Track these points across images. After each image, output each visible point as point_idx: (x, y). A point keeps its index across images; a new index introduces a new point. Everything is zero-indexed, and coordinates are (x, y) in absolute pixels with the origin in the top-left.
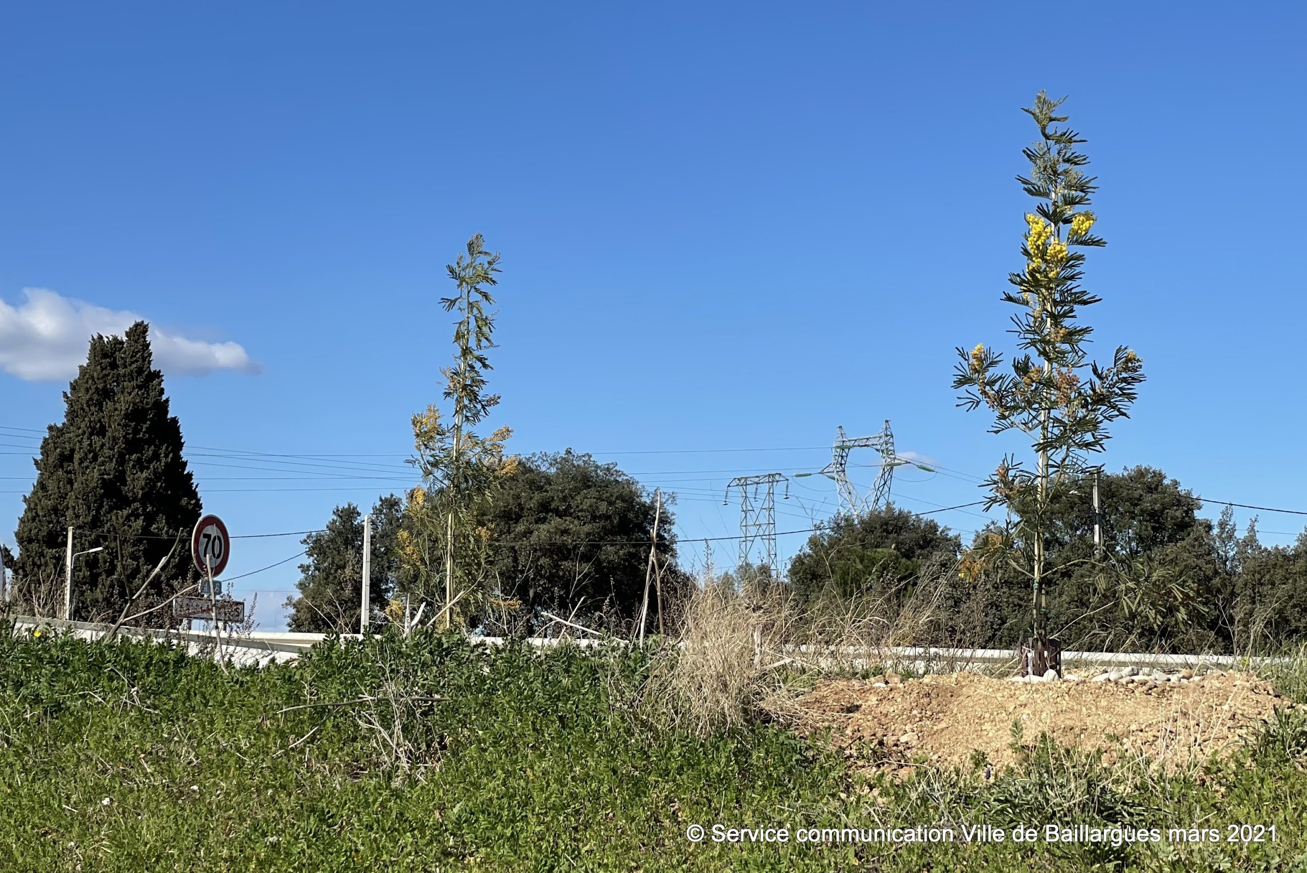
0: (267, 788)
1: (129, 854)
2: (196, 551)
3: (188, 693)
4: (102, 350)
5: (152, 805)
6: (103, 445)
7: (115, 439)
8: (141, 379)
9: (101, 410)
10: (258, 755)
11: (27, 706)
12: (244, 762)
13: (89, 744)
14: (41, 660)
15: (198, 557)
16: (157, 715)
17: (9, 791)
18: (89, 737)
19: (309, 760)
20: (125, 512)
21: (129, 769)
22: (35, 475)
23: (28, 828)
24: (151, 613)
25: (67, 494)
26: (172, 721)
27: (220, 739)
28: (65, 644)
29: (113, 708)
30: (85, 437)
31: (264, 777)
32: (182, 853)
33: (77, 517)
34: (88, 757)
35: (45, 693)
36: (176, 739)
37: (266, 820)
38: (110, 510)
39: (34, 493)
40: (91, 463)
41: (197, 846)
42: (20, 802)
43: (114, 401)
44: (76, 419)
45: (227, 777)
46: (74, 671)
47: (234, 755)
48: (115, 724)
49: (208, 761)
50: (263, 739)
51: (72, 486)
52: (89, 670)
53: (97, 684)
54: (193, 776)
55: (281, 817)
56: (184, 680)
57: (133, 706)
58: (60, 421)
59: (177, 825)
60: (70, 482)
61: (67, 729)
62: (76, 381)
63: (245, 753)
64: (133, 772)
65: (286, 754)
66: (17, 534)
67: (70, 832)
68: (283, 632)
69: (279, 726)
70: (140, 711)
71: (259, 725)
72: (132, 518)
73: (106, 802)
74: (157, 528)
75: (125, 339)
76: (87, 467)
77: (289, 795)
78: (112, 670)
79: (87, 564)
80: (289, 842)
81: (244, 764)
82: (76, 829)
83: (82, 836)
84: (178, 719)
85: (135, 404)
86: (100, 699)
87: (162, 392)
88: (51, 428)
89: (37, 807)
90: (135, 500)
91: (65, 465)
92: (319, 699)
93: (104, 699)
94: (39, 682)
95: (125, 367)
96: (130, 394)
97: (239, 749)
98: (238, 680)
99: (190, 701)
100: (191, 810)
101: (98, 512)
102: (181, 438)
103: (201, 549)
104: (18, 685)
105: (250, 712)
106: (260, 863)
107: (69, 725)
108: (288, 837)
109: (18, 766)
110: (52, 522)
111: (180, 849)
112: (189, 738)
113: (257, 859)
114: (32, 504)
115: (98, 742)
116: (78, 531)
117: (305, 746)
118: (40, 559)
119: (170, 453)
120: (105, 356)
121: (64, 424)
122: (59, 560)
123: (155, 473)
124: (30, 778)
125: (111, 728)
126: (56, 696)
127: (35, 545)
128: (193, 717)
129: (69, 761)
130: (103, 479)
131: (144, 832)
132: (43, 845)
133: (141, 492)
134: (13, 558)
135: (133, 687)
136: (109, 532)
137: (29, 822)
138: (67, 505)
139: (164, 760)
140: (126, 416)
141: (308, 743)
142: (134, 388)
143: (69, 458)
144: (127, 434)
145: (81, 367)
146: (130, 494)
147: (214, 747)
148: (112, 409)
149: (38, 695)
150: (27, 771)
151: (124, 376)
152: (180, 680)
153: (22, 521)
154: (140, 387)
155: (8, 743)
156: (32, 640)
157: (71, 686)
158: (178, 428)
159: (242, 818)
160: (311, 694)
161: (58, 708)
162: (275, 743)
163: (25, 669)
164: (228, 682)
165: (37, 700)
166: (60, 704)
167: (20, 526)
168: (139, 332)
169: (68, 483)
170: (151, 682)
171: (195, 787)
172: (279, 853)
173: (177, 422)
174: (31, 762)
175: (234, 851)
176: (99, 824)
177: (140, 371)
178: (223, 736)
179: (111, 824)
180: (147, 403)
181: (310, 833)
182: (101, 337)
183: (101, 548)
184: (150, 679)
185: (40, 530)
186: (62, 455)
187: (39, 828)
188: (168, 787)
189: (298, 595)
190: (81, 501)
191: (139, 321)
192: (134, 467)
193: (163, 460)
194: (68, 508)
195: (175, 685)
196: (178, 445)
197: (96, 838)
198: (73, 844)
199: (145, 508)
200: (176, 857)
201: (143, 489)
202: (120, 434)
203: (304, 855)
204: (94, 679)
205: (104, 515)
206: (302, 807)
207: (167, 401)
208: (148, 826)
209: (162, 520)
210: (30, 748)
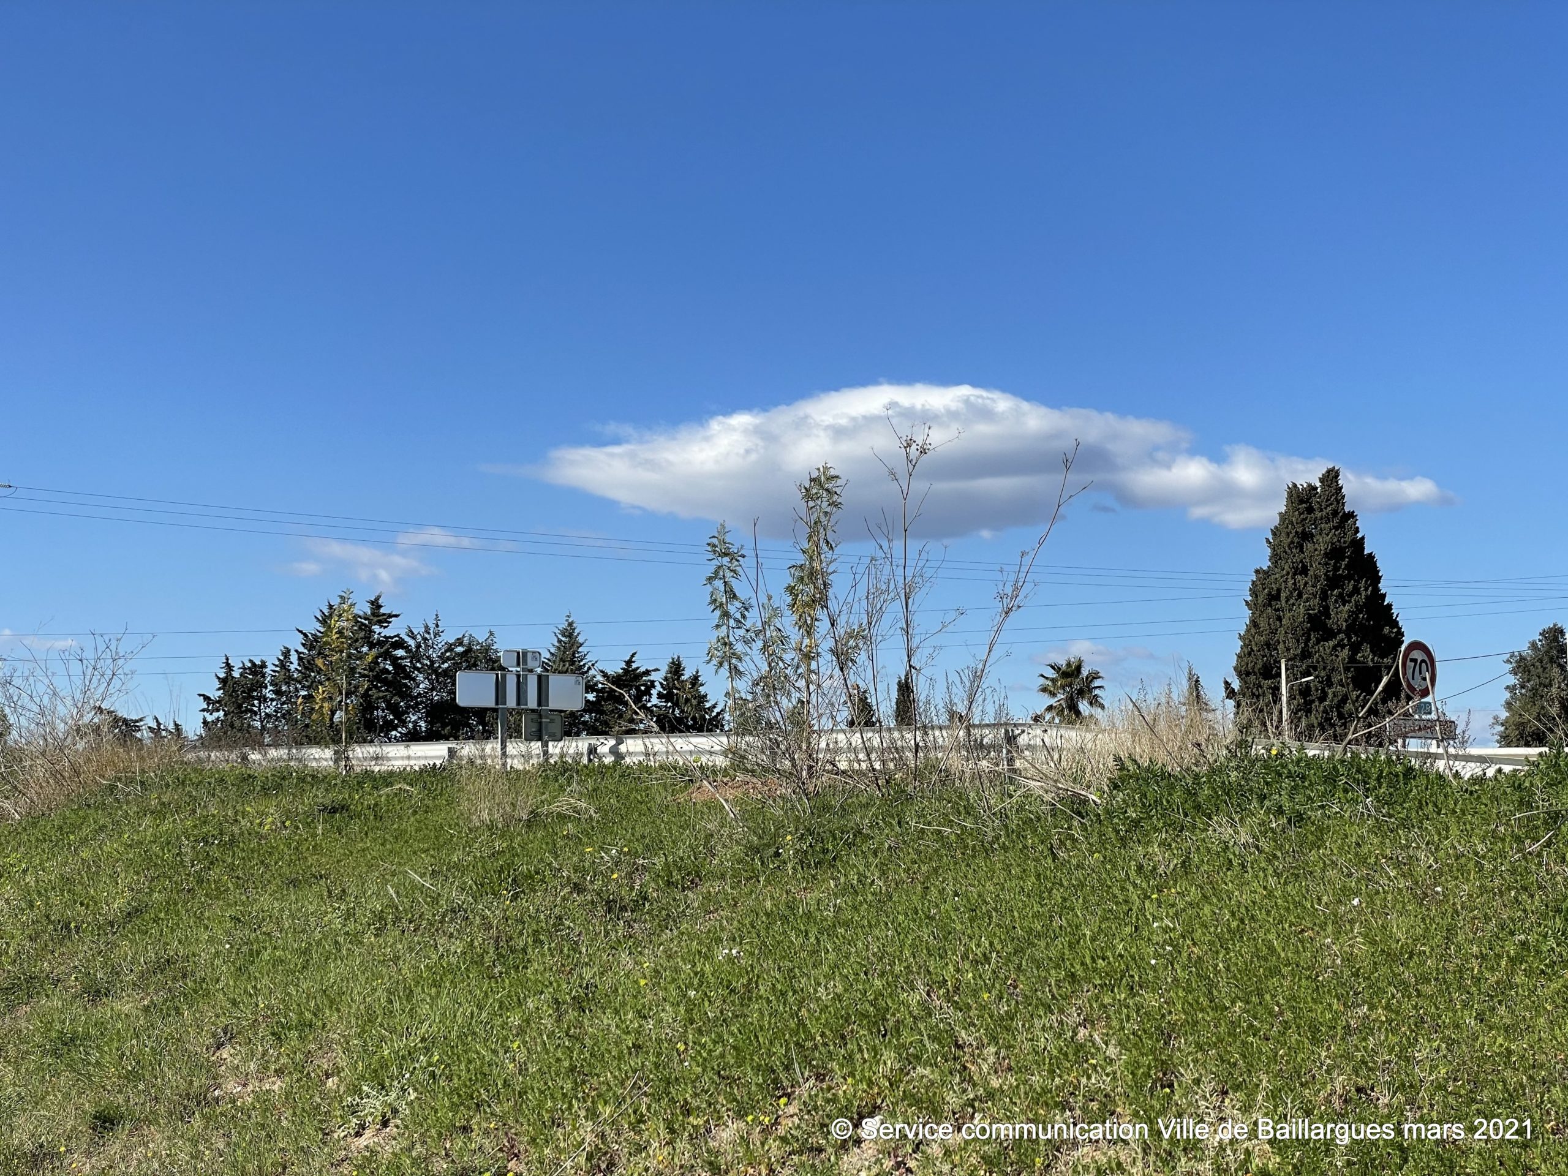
0: (1510, 890)
1: (1383, 951)
2: (1404, 674)
3: (1420, 802)
4: (1298, 497)
5: (1399, 906)
6: (1306, 583)
7: (1316, 577)
8: (1336, 520)
9: (1302, 551)
10: (1496, 859)
11: (1271, 816)
12: (1483, 866)
13: (1332, 851)
14: (1280, 775)
15: (1408, 682)
16: (1394, 823)
17: (1265, 893)
18: (1331, 844)
19: (1547, 864)
20: (1331, 643)
21: (1372, 873)
22: (1245, 615)
23: (1286, 926)
24: (1370, 732)
25: (1277, 630)
26: (1408, 828)
27: (1457, 845)
28: (1299, 760)
29: (1351, 817)
30: (1289, 576)
31: (1504, 879)
32: (1433, 950)
33: (1288, 650)
34: (1333, 862)
35: (1287, 805)
36: (1413, 845)
37: (1513, 921)
38: (1318, 642)
39: (1248, 631)
40: (1296, 600)
41: (1447, 943)
42: (1276, 903)
43: (1313, 542)
44: (1279, 562)
45: (1468, 880)
46: (1311, 784)
47: (1472, 859)
48: (1356, 832)
49: (1448, 865)
50: (1499, 844)
51: (1281, 622)
52: (1325, 782)
53: (1333, 795)
54: (1435, 878)
55: (1527, 917)
56: (1415, 790)
57: (1369, 815)
58: (1266, 564)
59: (1425, 924)
60: (1279, 619)
61: (1310, 837)
62: (1276, 527)
63: (1484, 857)
64: (1377, 876)
65: (1525, 858)
66: (1235, 669)
67: (1325, 930)
68: (1493, 747)
69: (1513, 831)
70: (1377, 820)
71: (1494, 831)
72: (1339, 649)
73: (1356, 902)
74: (1363, 656)
75: (1318, 484)
76: (1293, 604)
77: (1532, 896)
78: (1346, 783)
79: (1301, 693)
80: (1538, 940)
81: (1483, 868)
82: (1330, 929)
83: (1337, 934)
84: (1413, 826)
85: (1333, 544)
86: (1338, 810)
87: (1357, 530)
88: (1257, 572)
89: (1291, 907)
90: (1340, 631)
91: (1273, 603)
92: (1551, 805)
93: (1341, 810)
94: (1280, 795)
95: (1321, 510)
96: (1328, 535)
97: (1476, 854)
98: (1467, 789)
99: (1422, 810)
100: (1436, 910)
101: (1306, 645)
102: (1379, 571)
103: (1409, 672)
104: (1262, 798)
105: (1483, 819)
106: (1511, 959)
107: (1312, 833)
108: (1536, 937)
109: (1270, 871)
110: (1266, 656)
111: (1431, 947)
112: (1428, 844)
113: (1508, 956)
114: (1247, 640)
115: (1341, 848)
116: (1290, 663)
117: (1542, 850)
118: (1258, 690)
119: (1369, 586)
120: (1301, 502)
121: (1269, 567)
122: (1276, 689)
123: (1356, 606)
124: (1282, 882)
125: (1352, 836)
126: (1297, 807)
127: (1252, 677)
128: (1427, 824)
129: (1316, 866)
130: (1309, 614)
131: (1395, 930)
132: (1302, 942)
133: (1344, 624)
134: (1233, 689)
135: (1367, 797)
136: (1318, 662)
137: (1286, 921)
138: (1278, 640)
139: (1405, 864)
140: (1326, 555)
141: (1545, 847)
142: (1331, 530)
143: (1276, 597)
144: (1328, 571)
145: (1280, 514)
146: (1335, 627)
147: (1451, 852)
148: (1312, 550)
149: (1281, 807)
150: (1278, 875)
151: (1321, 519)
152: (1411, 791)
153: (1239, 656)
154: (1336, 528)
155: (1258, 850)
156: (1269, 757)
157: (1310, 798)
158: (1375, 563)
159: (1487, 919)
160: (1543, 800)
161: (1299, 818)
162: (1512, 848)
163: (1267, 783)
164: (1458, 792)
165: (1280, 811)
166: (1301, 814)
167: (1237, 661)
168: (1331, 477)
169: (1277, 620)
170: (1384, 793)
171: (1439, 889)
172: (1529, 950)
173: (1374, 557)
174: (1281, 866)
175: (1483, 949)
176: (1352, 922)
177: (1335, 513)
178: (1459, 842)
179: (1362, 923)
180: (1345, 542)
181: (1559, 931)
182: (1295, 485)
183: (1312, 678)
184: (1382, 790)
185: (1256, 663)
186: (1269, 594)
187: (1296, 926)
188: (1411, 889)
189: (1504, 714)
190: (1290, 635)
191: (1330, 467)
192: (1336, 601)
193: (1364, 593)
194: (1279, 643)
195: (1407, 795)
196: (1375, 577)
197: (1350, 936)
198: (1329, 940)
199: (1349, 639)
200: (1428, 954)
201: (1346, 621)
202: (1321, 572)
203: (1554, 953)
204: (1330, 791)
205: (1312, 647)
206: (1547, 906)
207: (1363, 538)
208: (1398, 925)
209: (1366, 649)
210: (1279, 854)
